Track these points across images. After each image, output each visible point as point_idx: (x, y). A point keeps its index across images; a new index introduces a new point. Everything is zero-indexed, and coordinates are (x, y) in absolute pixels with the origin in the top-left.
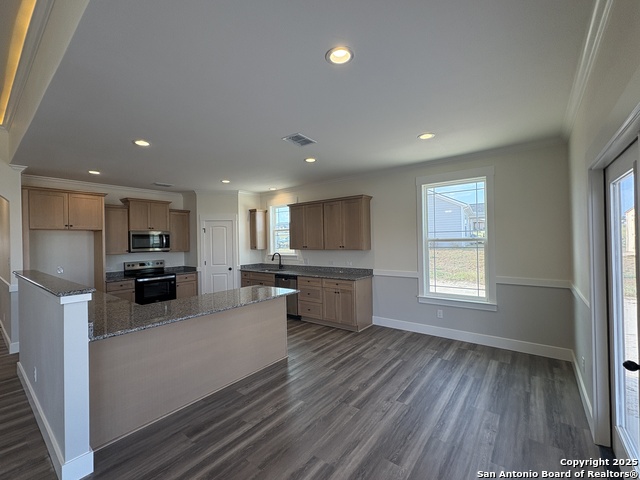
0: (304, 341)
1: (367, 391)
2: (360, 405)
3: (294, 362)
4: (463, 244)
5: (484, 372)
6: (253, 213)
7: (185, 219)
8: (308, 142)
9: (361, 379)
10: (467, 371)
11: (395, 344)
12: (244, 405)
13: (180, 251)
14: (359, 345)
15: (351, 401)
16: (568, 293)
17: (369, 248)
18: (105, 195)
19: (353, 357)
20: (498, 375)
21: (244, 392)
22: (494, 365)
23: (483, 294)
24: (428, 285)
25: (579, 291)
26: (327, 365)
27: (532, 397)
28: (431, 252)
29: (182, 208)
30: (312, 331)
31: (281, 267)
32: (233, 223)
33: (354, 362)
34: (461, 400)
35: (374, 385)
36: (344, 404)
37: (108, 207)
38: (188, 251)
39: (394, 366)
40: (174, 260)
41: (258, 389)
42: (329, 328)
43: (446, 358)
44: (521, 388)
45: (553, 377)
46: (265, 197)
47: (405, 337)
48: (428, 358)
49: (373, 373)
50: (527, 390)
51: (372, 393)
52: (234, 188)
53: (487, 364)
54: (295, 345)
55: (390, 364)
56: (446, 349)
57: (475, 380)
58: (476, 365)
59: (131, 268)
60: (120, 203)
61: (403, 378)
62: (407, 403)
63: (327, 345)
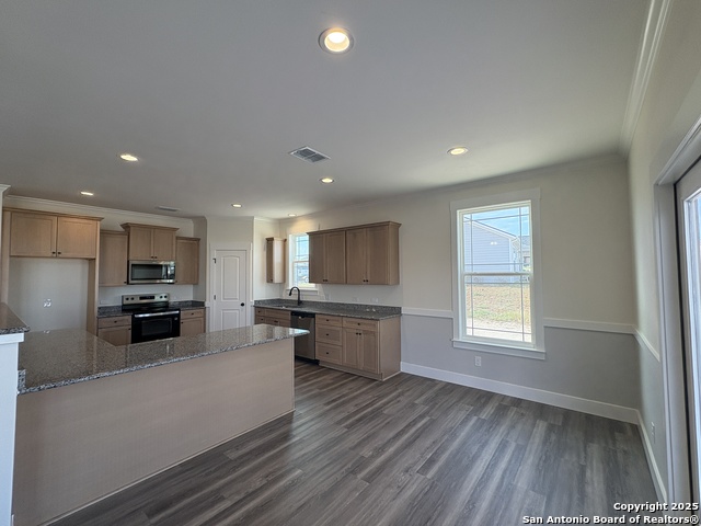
0: (318, 390)
1: (382, 458)
2: (370, 479)
3: (300, 417)
4: (511, 279)
5: (529, 435)
6: (270, 241)
7: (194, 248)
8: (320, 158)
9: (378, 442)
10: (508, 434)
11: (423, 397)
12: (228, 473)
13: (187, 283)
14: (380, 398)
15: (361, 471)
16: (631, 340)
17: (397, 282)
18: (100, 219)
19: (372, 412)
20: (546, 441)
21: (233, 455)
22: (541, 426)
23: (529, 339)
24: (465, 328)
25: (644, 338)
26: (339, 423)
27: (588, 474)
28: (467, 288)
29: (192, 236)
30: (328, 378)
31: (300, 303)
32: (247, 252)
33: (372, 419)
34: (498, 474)
35: (391, 450)
36: (352, 475)
37: (104, 233)
38: (197, 284)
39: (419, 425)
40: (181, 294)
41: (250, 452)
42: (348, 376)
43: (483, 416)
44: (575, 459)
45: (614, 444)
46: (284, 224)
47: (437, 388)
48: (462, 415)
49: (392, 435)
50: (582, 462)
51: (389, 460)
52: (249, 213)
53: (534, 425)
54: (305, 396)
55: (414, 422)
56: (484, 405)
57: (518, 445)
58: (519, 427)
59: (130, 302)
60: (121, 229)
61: (428, 442)
62: (429, 476)
63: (344, 396)
